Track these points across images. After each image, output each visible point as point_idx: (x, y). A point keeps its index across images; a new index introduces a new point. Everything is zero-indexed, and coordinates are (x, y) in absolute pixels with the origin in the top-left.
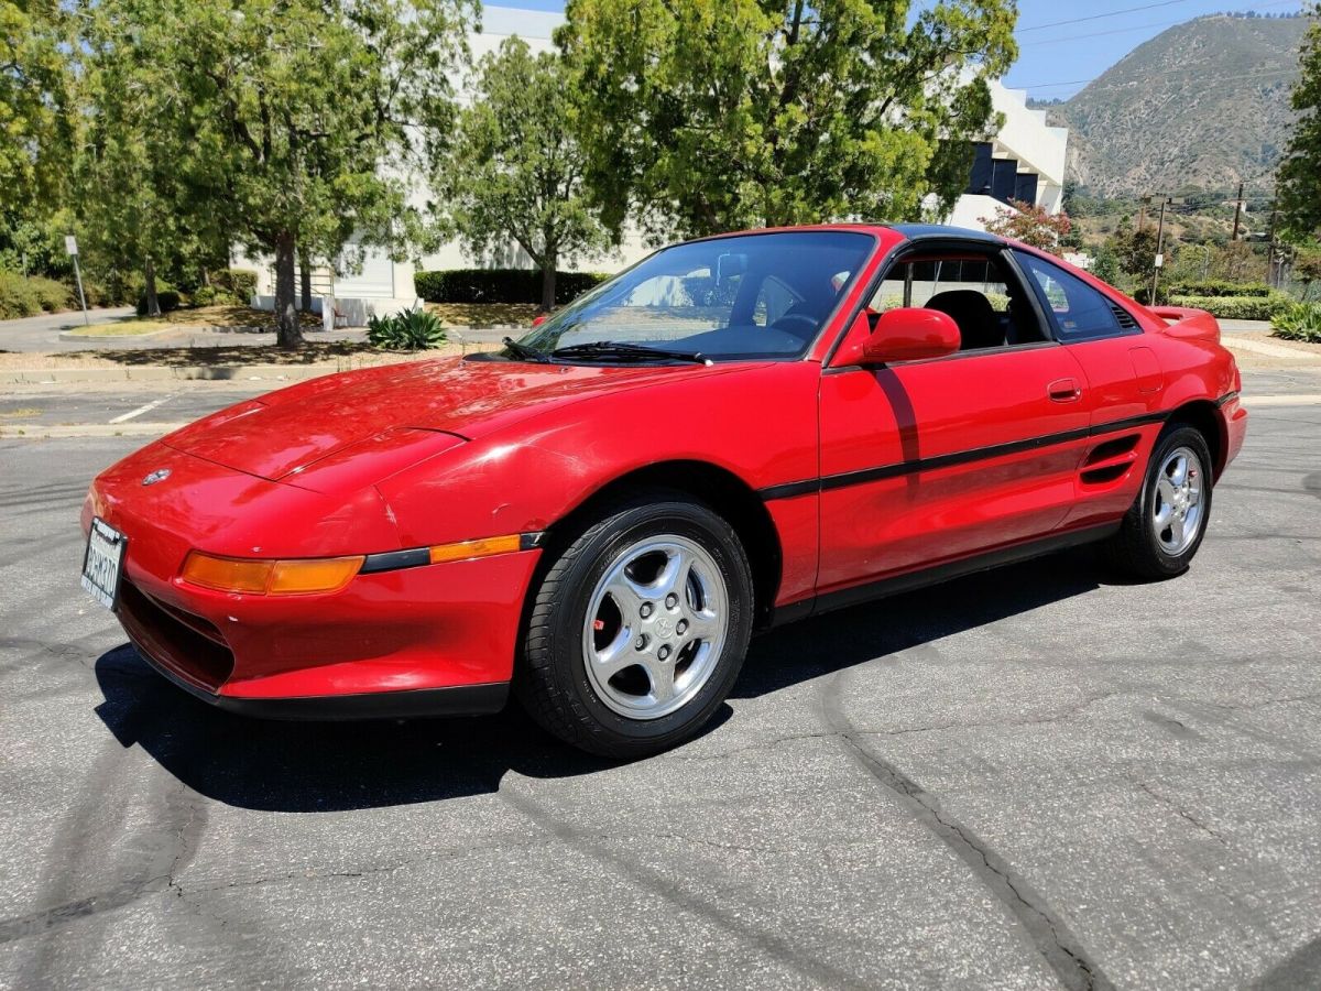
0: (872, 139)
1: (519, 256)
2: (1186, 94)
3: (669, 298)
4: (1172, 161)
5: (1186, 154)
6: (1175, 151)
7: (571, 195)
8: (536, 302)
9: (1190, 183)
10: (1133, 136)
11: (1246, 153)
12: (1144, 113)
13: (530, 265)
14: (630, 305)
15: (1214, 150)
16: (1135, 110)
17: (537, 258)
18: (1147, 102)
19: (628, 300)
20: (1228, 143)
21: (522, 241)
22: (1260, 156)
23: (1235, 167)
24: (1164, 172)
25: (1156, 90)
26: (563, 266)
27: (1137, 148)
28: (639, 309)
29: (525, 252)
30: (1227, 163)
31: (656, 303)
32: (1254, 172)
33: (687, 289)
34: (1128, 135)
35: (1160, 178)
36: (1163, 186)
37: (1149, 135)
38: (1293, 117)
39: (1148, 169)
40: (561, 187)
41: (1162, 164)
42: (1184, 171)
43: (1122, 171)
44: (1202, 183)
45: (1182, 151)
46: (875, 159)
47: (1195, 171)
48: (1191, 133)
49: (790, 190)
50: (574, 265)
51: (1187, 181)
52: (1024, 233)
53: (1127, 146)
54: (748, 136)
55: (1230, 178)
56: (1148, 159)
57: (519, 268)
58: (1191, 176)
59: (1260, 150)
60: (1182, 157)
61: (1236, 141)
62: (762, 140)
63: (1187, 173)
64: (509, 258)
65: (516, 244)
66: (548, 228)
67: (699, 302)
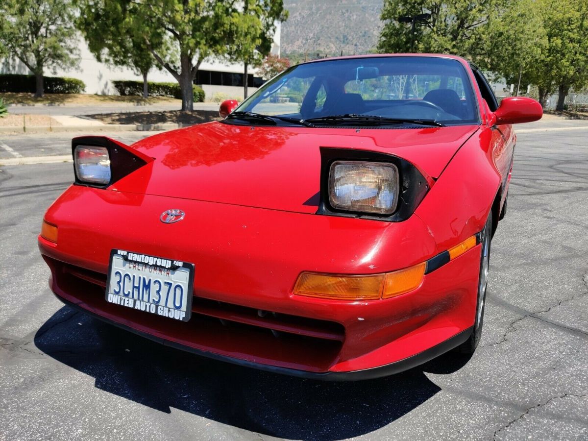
0: (236, 17)
1: (20, 66)
2: (314, 11)
3: (106, 91)
4: (311, 39)
5: (315, 37)
6: (311, 35)
7: (48, 35)
8: (32, 92)
9: (318, 49)
10: (295, 27)
11: (337, 38)
12: (299, 18)
13: (26, 72)
14: (85, 93)
15: (326, 36)
16: (295, 17)
17: (31, 69)
18: (300, 14)
19: (83, 90)
20: (330, 33)
21: (22, 59)
22: (342, 40)
23: (334, 44)
24: (308, 44)
25: (303, 9)
26: (47, 72)
27: (297, 33)
28: (91, 96)
29: (24, 64)
30: (331, 42)
31: (100, 93)
32: (340, 46)
33: (115, 86)
34: (293, 27)
35: (307, 46)
36: (308, 49)
37: (301, 28)
38: (382, 24)
39: (302, 42)
40: (43, 31)
41: (307, 40)
42: (315, 44)
43: (292, 42)
44: (322, 49)
45: (314, 34)
46: (237, 27)
47: (319, 44)
48: (317, 28)
49: (198, 40)
50: (55, 73)
51: (317, 48)
52: (272, 66)
53: (293, 32)
54: (176, 10)
55: (332, 48)
56: (302, 38)
57: (20, 73)
58: (318, 46)
59: (342, 37)
60: (314, 38)
61: (333, 33)
62: (183, 13)
63: (316, 45)
64: (14, 68)
65: (18, 60)
66: (37, 53)
67: (123, 93)
